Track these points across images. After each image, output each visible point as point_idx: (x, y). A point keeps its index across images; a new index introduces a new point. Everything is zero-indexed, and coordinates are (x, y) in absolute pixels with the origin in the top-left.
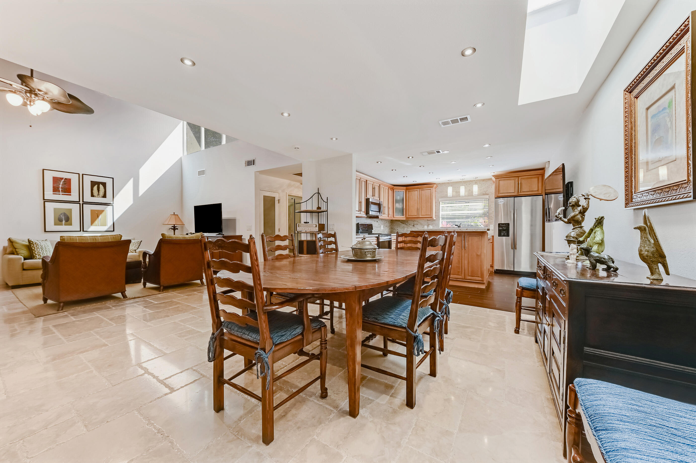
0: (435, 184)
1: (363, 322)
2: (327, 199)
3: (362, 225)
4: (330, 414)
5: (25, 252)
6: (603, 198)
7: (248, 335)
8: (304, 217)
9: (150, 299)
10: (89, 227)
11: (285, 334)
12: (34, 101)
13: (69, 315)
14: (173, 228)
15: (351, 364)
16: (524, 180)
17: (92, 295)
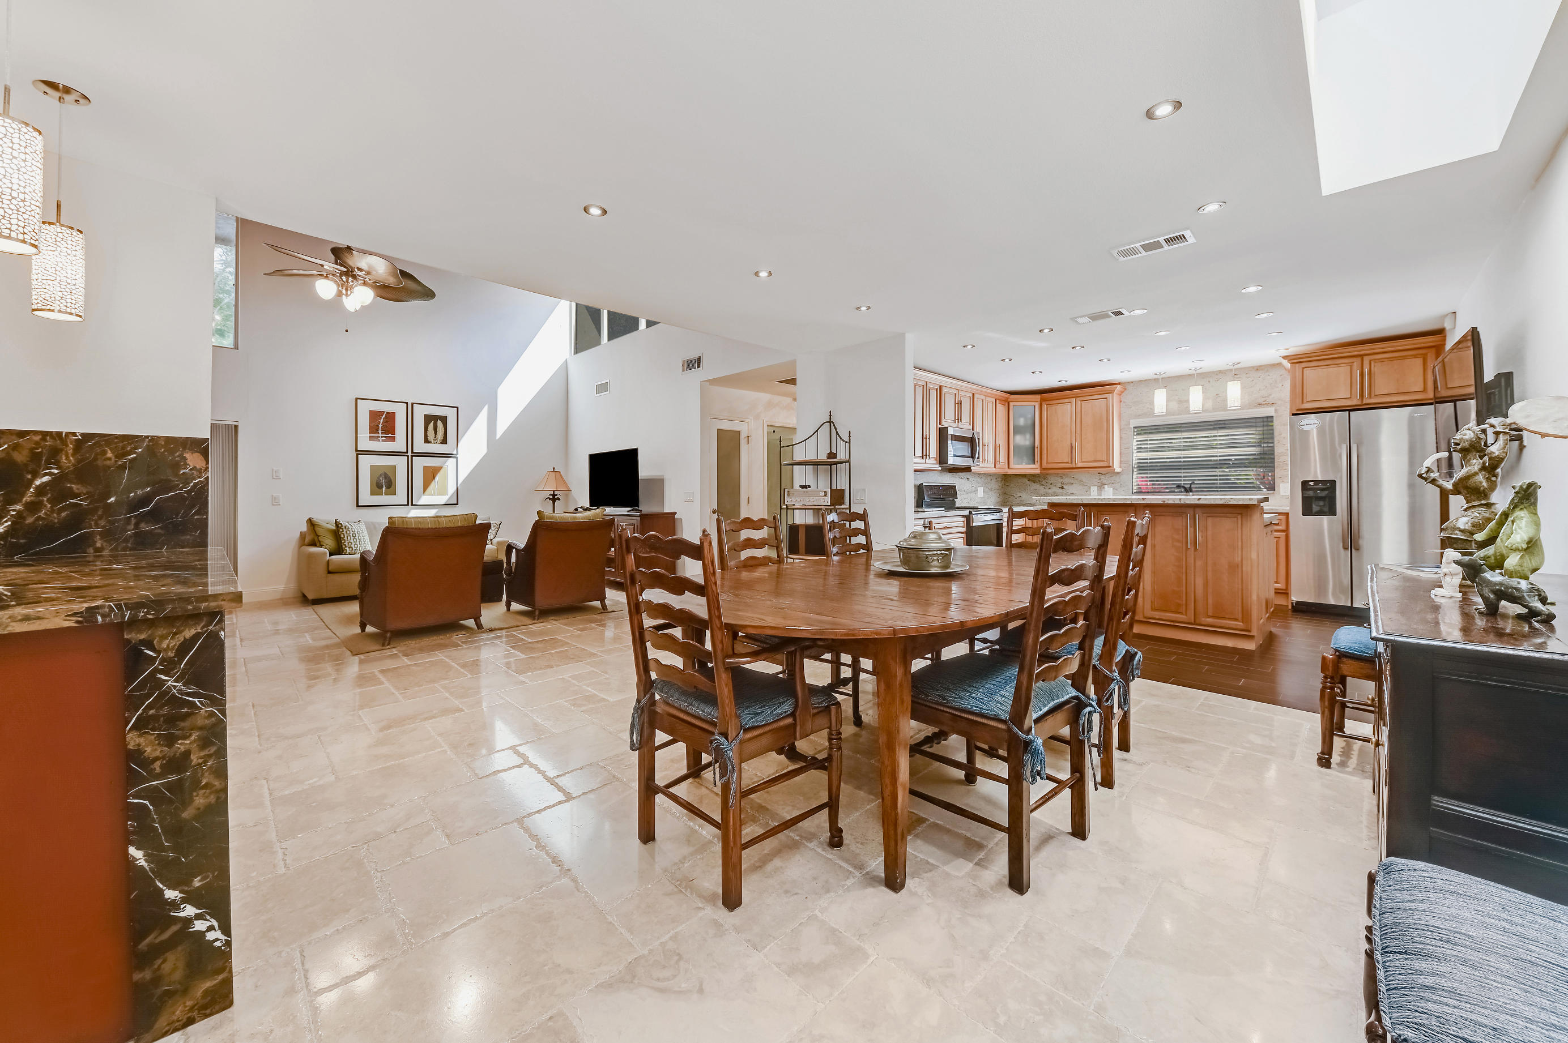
0: (1119, 384)
1: (912, 701)
2: (850, 436)
3: (931, 487)
4: (848, 878)
5: (329, 542)
6: (1550, 432)
7: (698, 708)
8: (800, 476)
9: (519, 633)
10: (419, 498)
11: (761, 713)
12: (352, 288)
13: (400, 655)
14: (551, 497)
15: (889, 783)
16: (1379, 364)
17: (430, 621)
